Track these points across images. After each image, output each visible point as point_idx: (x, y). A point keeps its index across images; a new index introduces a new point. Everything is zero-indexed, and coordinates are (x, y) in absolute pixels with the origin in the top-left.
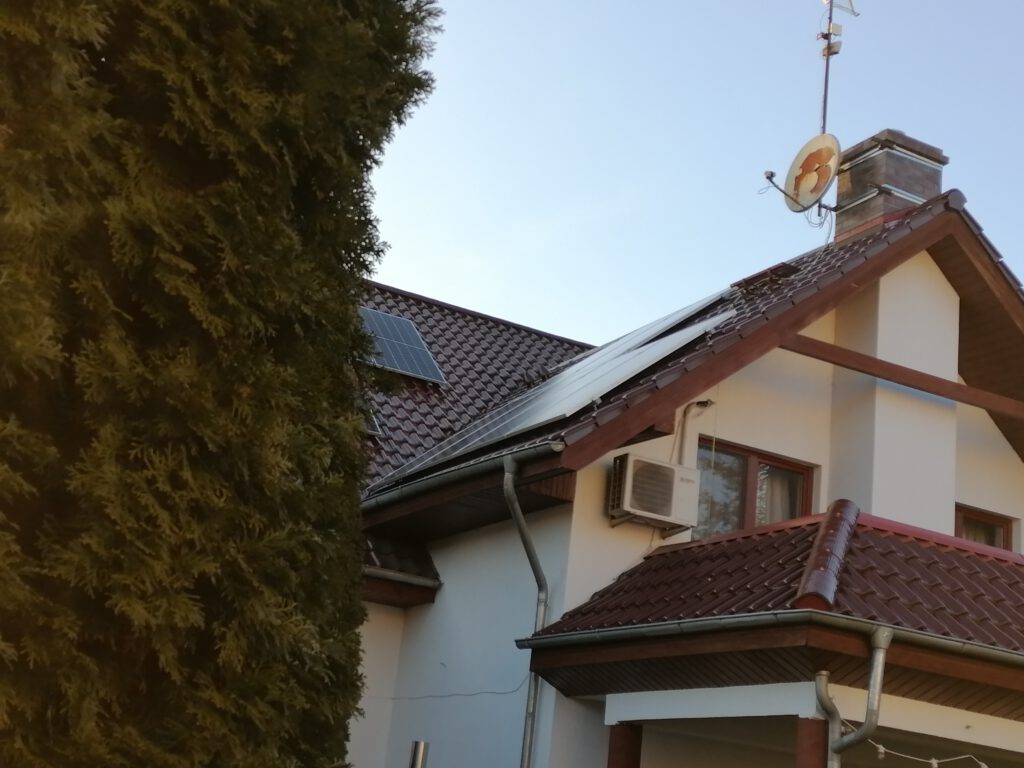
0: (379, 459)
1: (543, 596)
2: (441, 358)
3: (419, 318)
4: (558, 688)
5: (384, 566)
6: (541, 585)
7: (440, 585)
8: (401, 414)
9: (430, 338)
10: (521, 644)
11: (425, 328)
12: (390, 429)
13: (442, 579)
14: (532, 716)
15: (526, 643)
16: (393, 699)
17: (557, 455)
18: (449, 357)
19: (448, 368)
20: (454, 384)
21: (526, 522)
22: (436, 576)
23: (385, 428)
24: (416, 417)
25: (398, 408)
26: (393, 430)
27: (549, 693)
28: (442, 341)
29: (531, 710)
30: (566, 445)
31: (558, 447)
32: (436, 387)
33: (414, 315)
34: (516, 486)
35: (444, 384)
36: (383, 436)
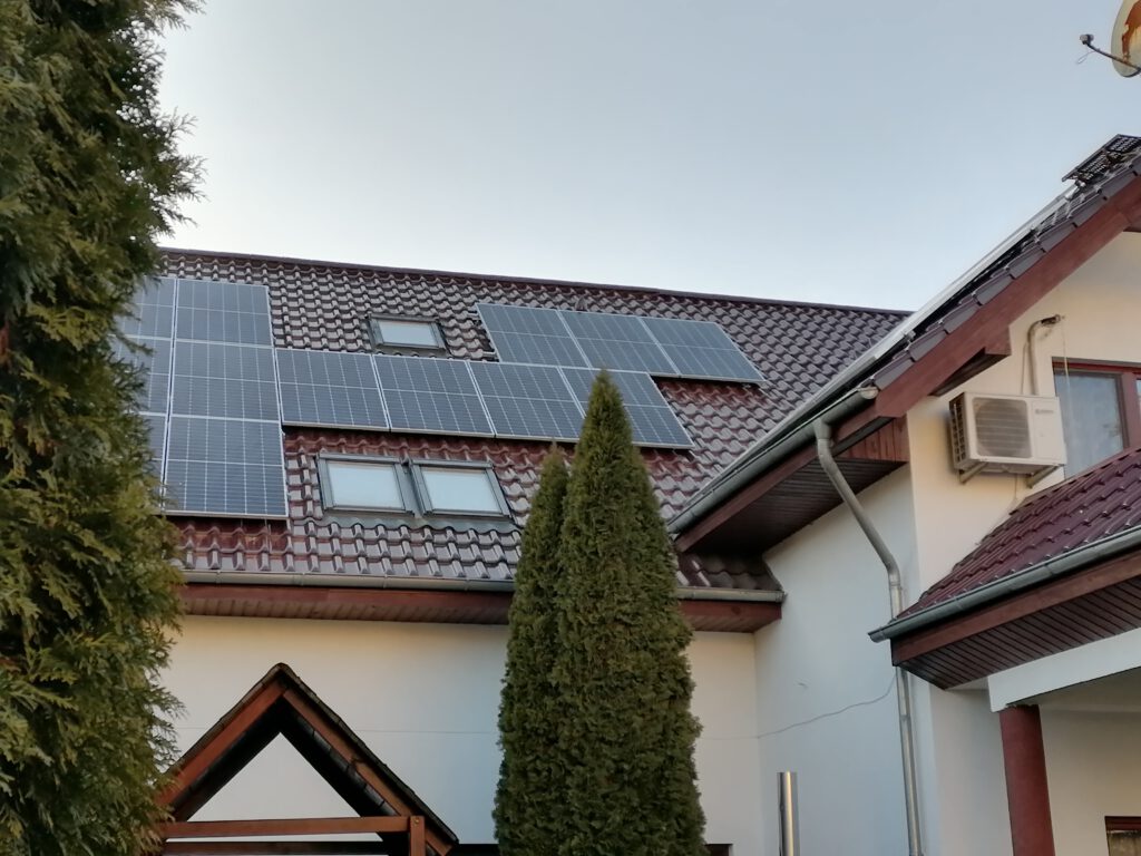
0: (694, 473)
1: (894, 578)
2: (757, 356)
3: (727, 320)
4: (932, 681)
5: (715, 585)
6: (890, 566)
7: (784, 597)
8: (717, 422)
9: (742, 338)
10: (876, 636)
11: (734, 329)
12: (706, 440)
13: (785, 589)
14: (907, 719)
15: (881, 633)
16: (759, 737)
17: (869, 403)
18: (766, 354)
19: (766, 366)
20: (775, 382)
21: (860, 503)
22: (778, 588)
23: (700, 440)
24: (735, 423)
25: (712, 416)
26: (709, 441)
27: (922, 688)
28: (757, 339)
29: (904, 712)
30: (879, 390)
31: (870, 393)
32: (754, 387)
33: (720, 317)
34: (835, 455)
35: (764, 385)
36: (698, 448)
